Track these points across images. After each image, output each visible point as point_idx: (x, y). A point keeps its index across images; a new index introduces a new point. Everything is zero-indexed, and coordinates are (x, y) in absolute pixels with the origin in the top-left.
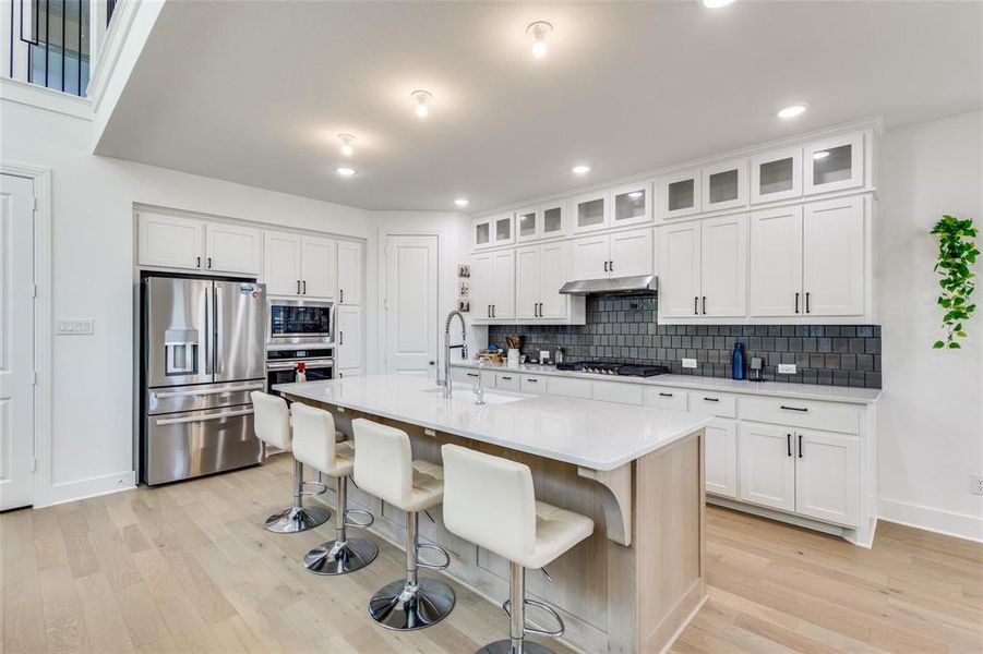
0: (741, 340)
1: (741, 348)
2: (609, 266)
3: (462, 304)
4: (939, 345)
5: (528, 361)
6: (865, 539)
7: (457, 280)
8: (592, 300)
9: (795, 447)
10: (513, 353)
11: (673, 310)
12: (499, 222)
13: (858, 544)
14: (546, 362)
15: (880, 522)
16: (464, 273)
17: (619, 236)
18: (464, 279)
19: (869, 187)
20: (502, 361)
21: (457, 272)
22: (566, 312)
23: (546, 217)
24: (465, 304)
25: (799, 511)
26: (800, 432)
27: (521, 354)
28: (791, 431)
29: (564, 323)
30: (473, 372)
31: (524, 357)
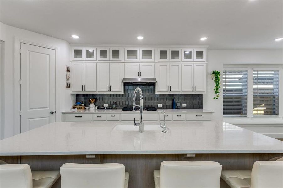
3: (68, 84)
4: (215, 98)
5: (98, 108)
7: (66, 73)
8: (127, 85)
10: (92, 106)
12: (88, 51)
14: (108, 108)
16: (68, 70)
17: (145, 64)
18: (68, 73)
19: (206, 62)
21: (65, 69)
23: (113, 53)
24: (69, 84)
30: (78, 115)
31: (97, 107)
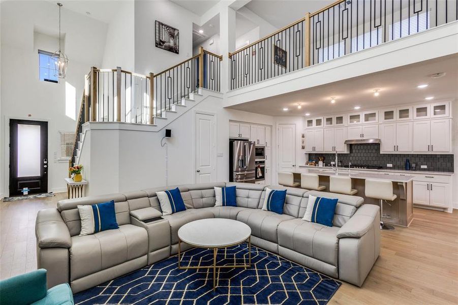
0: (408, 158)
1: (408, 161)
2: (362, 135)
3: (303, 146)
6: (450, 211)
7: (301, 138)
8: (351, 146)
9: (430, 187)
10: (321, 163)
11: (385, 149)
12: (317, 120)
13: (449, 212)
14: (334, 165)
15: (453, 209)
16: (303, 136)
17: (366, 126)
18: (303, 138)
19: (451, 117)
20: (315, 165)
21: (301, 135)
22: (344, 150)
23: (337, 120)
25: (431, 205)
26: (431, 183)
27: (323, 163)
28: (428, 183)
29: (344, 153)
31: (325, 164)
